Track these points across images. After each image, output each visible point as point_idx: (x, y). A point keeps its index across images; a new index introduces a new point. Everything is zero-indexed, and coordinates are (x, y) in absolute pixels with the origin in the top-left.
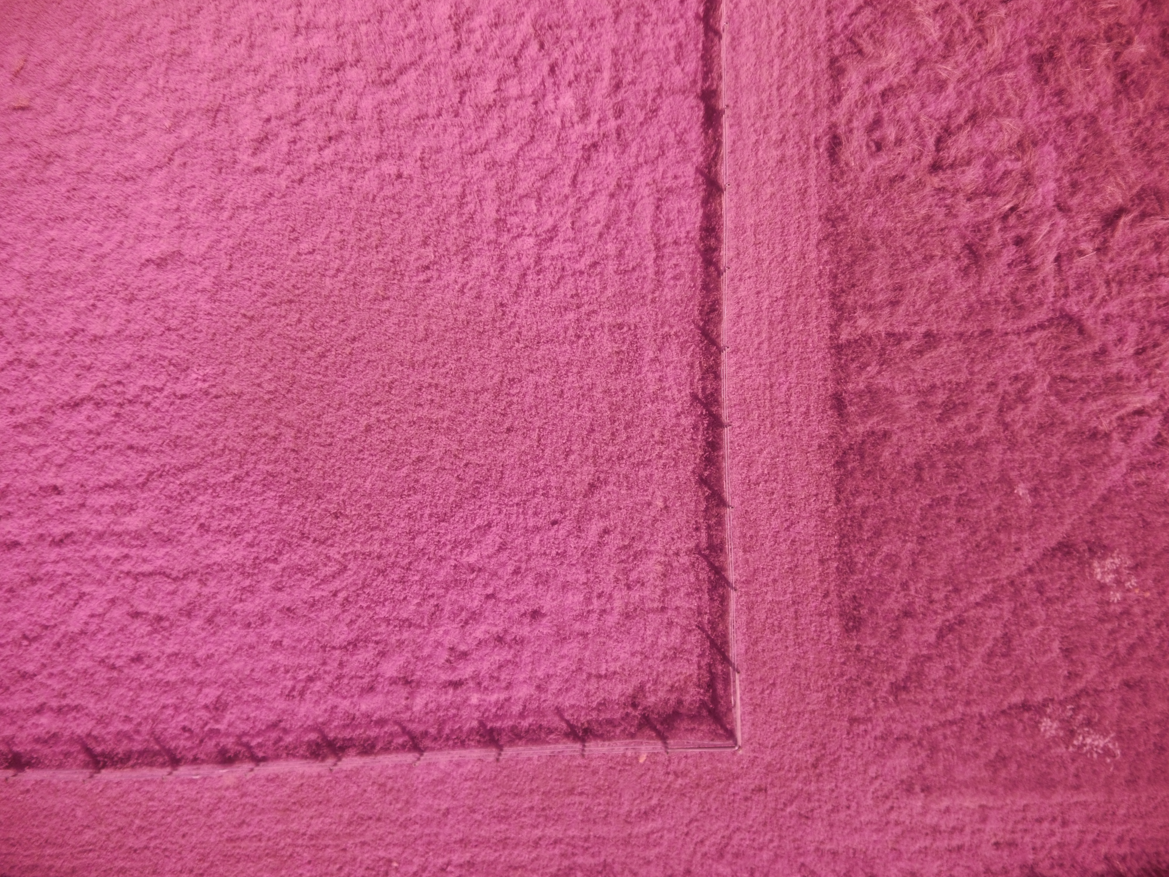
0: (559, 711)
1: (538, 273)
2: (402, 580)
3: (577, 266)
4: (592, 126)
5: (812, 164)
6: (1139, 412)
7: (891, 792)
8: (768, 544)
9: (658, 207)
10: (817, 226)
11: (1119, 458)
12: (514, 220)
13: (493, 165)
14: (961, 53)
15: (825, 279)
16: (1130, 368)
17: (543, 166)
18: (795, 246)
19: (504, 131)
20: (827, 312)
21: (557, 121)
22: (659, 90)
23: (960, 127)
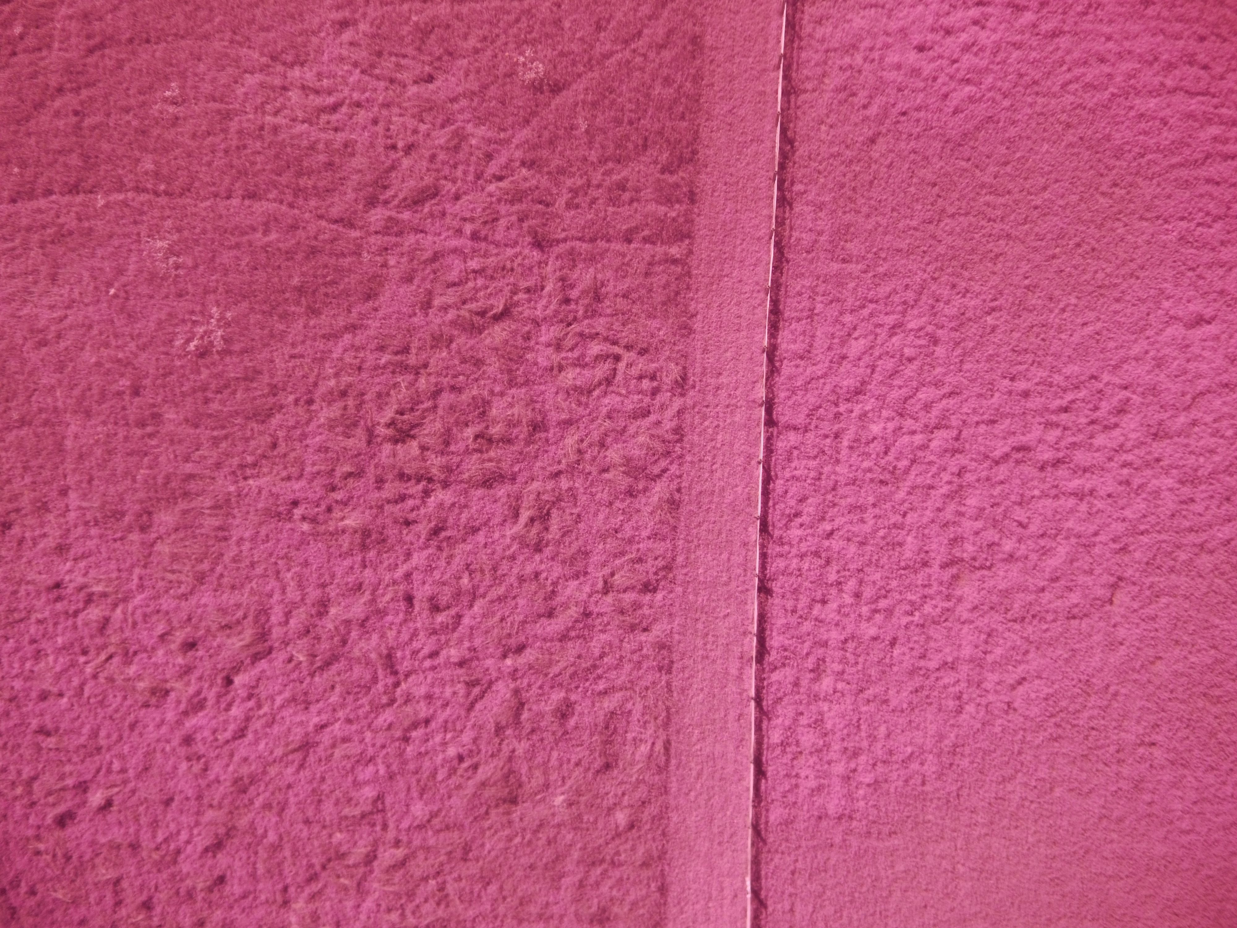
1: (905, 303)
2: (1021, 76)
3: (873, 306)
4: (857, 409)
5: (698, 370)
6: (500, 179)
9: (811, 346)
10: (697, 326)
11: (517, 147)
12: (922, 342)
13: (938, 384)
14: (595, 436)
15: (694, 287)
16: (503, 209)
17: (897, 382)
18: (713, 313)
19: (927, 407)
20: (695, 263)
21: (885, 413)
22: (806, 431)
23: (600, 384)
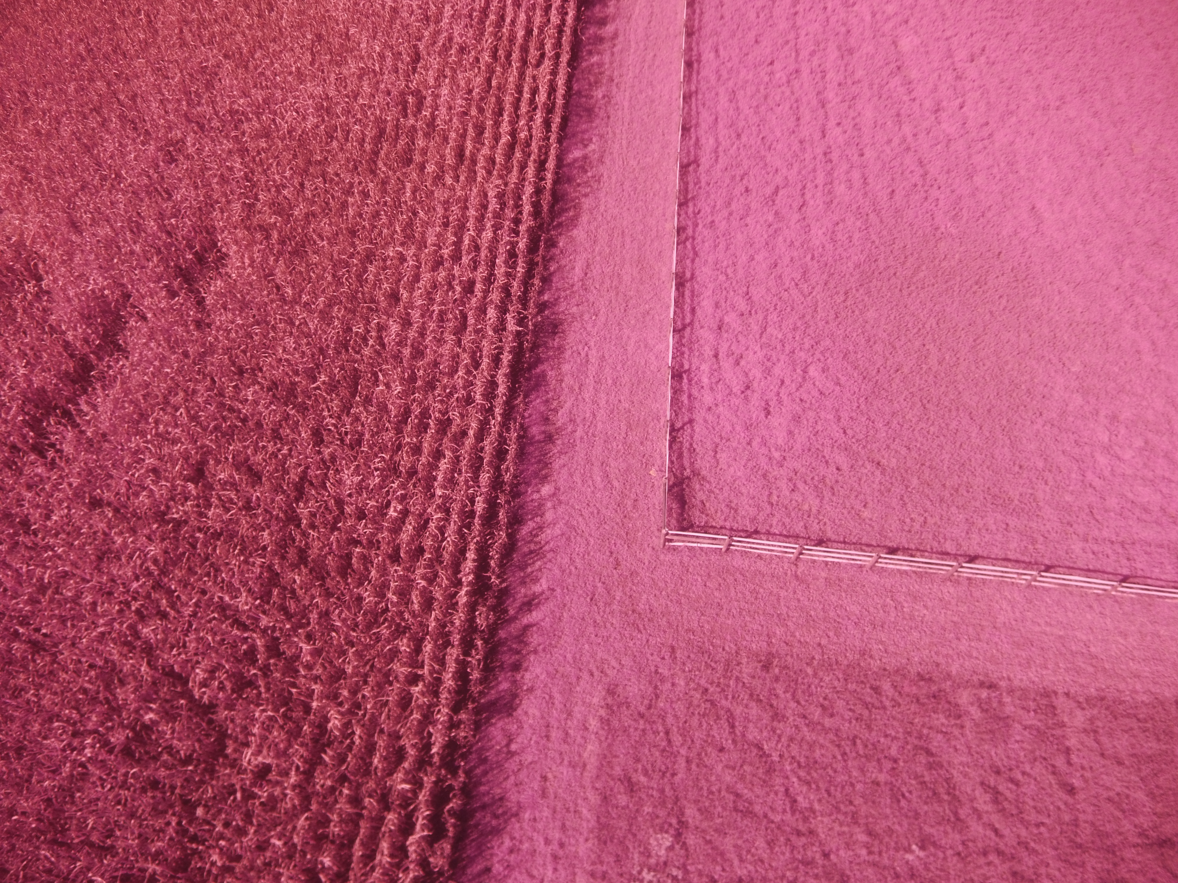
0: (691, 421)
7: (606, 675)
8: (833, 598)
